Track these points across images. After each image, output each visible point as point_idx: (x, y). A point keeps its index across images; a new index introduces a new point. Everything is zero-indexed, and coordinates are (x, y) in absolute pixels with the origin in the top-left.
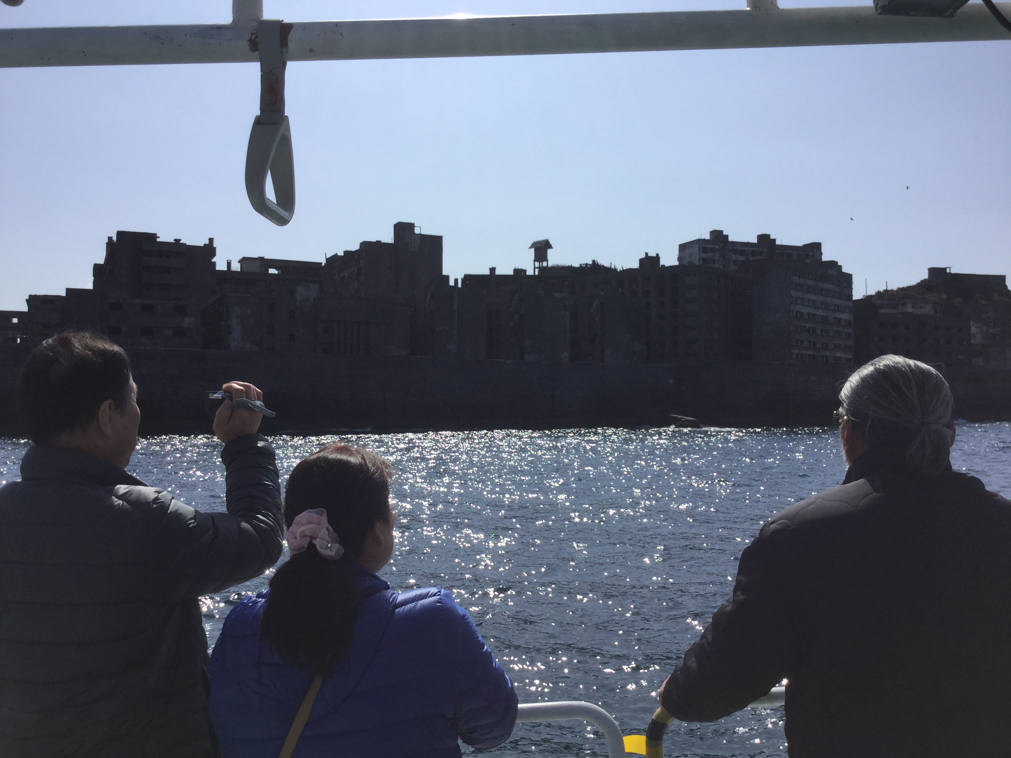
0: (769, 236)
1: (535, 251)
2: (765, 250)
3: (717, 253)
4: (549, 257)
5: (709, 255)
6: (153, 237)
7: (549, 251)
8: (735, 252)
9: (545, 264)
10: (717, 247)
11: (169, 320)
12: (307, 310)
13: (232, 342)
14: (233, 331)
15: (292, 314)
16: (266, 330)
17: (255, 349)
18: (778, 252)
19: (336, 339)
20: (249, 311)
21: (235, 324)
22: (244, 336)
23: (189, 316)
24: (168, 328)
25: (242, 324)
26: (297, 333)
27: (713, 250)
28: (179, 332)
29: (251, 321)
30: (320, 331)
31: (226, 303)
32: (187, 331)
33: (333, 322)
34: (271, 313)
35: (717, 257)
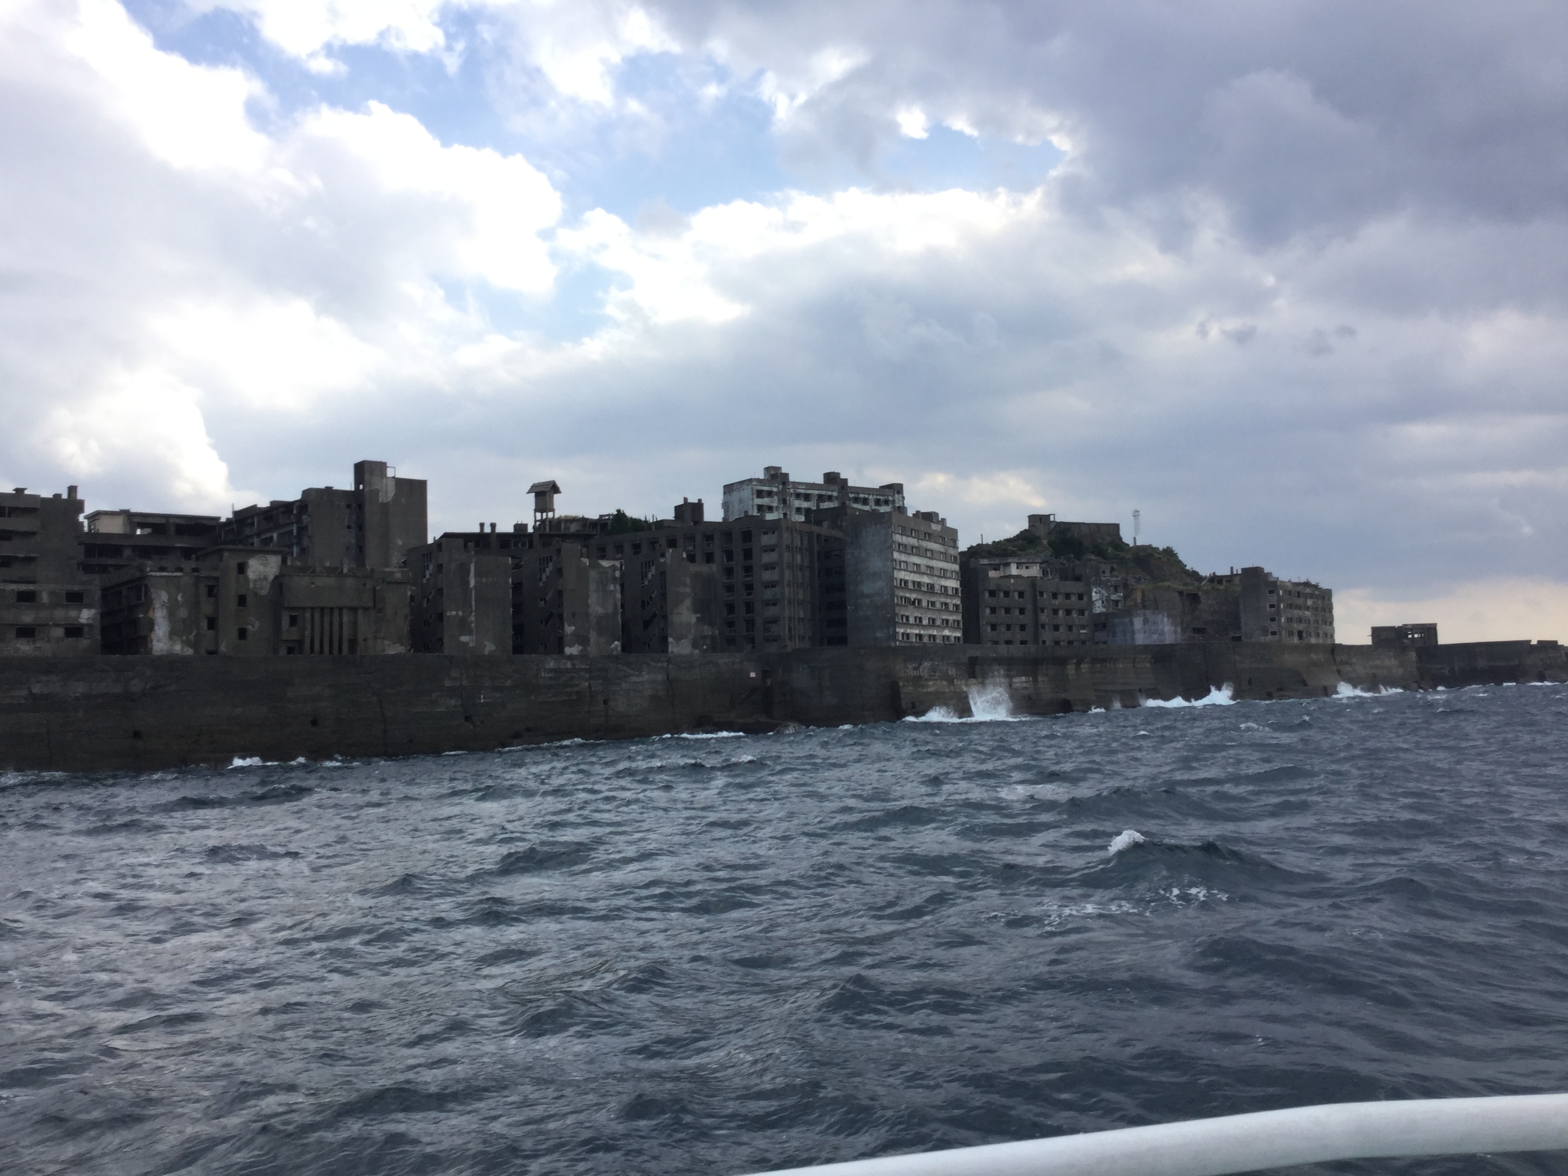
0: (838, 474)
1: (536, 497)
2: (836, 494)
3: (776, 498)
4: (555, 507)
5: (765, 501)
7: (556, 497)
8: (798, 496)
9: (550, 515)
10: (775, 490)
11: (59, 614)
12: (264, 592)
13: (155, 642)
14: (156, 628)
15: (242, 600)
16: (204, 624)
17: (189, 652)
18: (851, 496)
19: (308, 633)
20: (179, 598)
21: (160, 616)
22: (173, 633)
23: (89, 606)
24: (57, 625)
25: (171, 615)
26: (249, 627)
27: (770, 494)
28: (74, 631)
29: (183, 613)
30: (285, 623)
31: (146, 586)
32: (86, 629)
33: (304, 609)
34: (212, 599)
35: (775, 504)
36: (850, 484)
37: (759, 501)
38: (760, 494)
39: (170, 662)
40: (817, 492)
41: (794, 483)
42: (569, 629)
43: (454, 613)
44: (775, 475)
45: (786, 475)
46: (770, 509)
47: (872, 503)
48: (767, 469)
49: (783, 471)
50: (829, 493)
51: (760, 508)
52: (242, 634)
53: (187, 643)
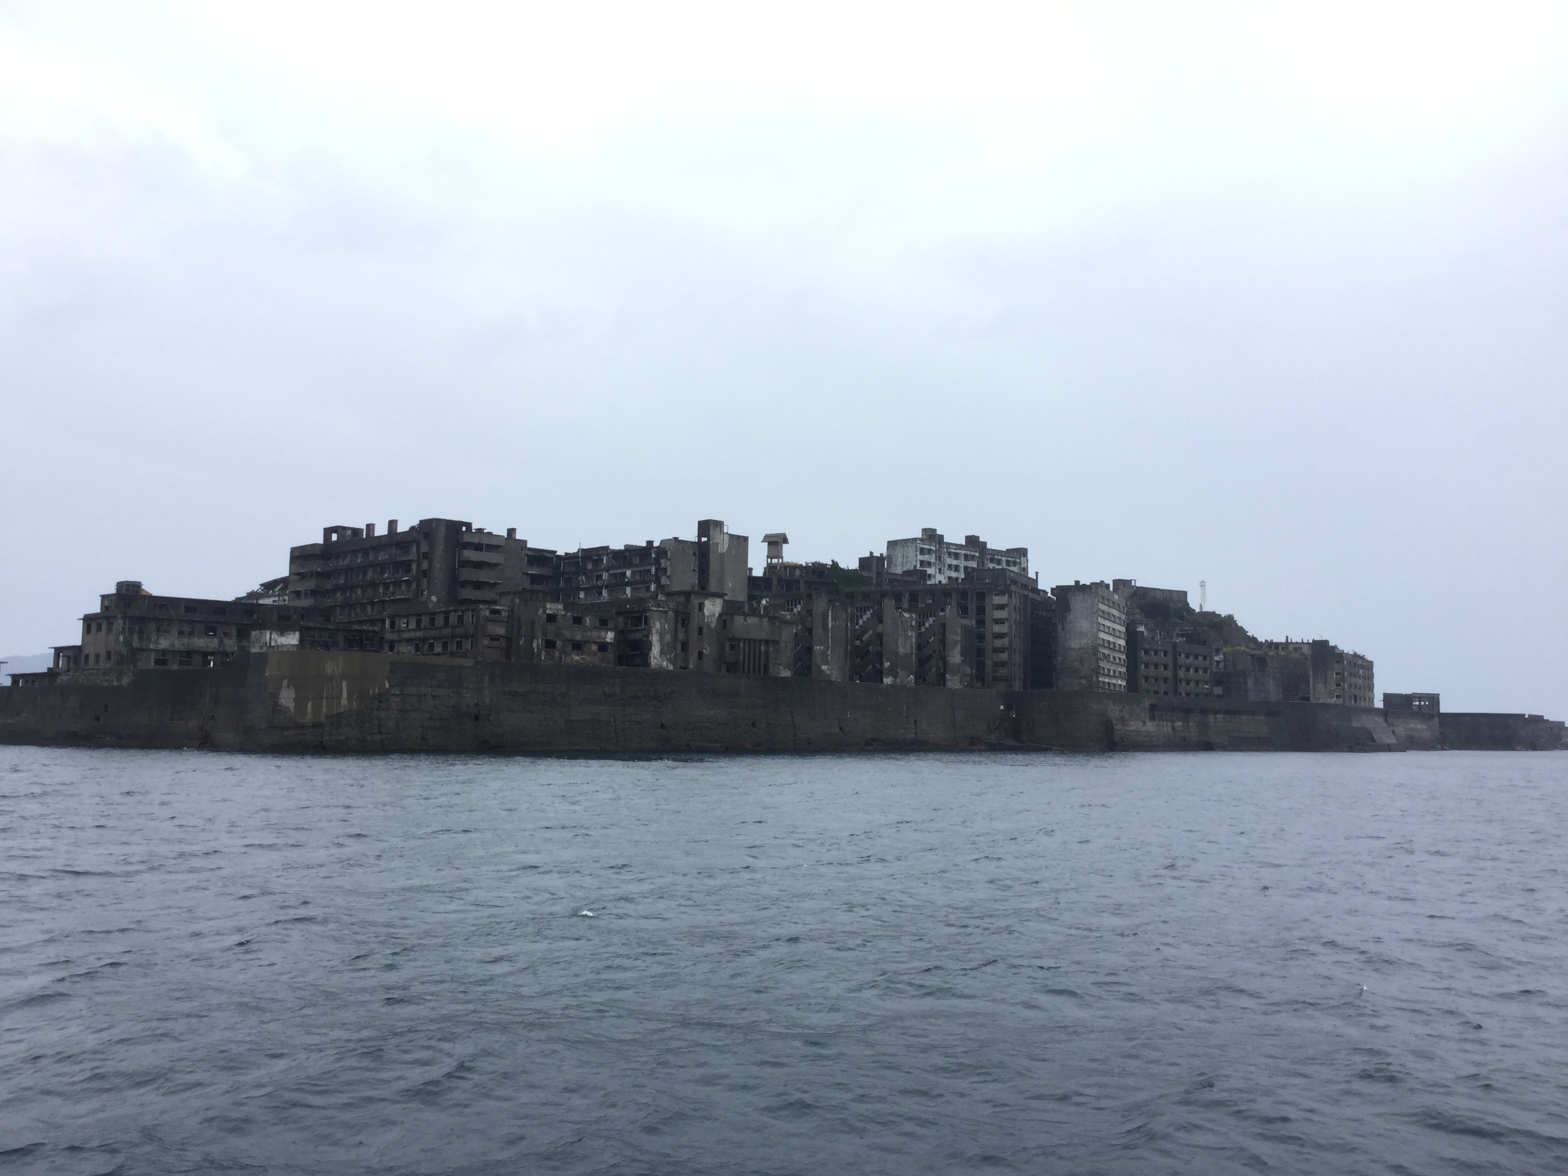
0: (978, 537)
1: (768, 545)
2: (977, 554)
3: (934, 555)
4: (784, 555)
5: (926, 558)
6: (469, 525)
7: (784, 546)
8: (950, 554)
9: (780, 560)
10: (933, 548)
11: (595, 634)
12: (713, 625)
13: (652, 658)
14: (653, 648)
15: (700, 630)
16: (679, 647)
17: (671, 667)
18: (989, 557)
19: (741, 658)
20: (666, 627)
21: (655, 639)
22: (662, 653)
23: (611, 630)
24: (594, 642)
25: (661, 640)
26: (704, 651)
27: (929, 551)
28: (603, 647)
29: (668, 637)
30: (727, 648)
31: (646, 617)
32: (609, 646)
33: (739, 639)
34: (684, 629)
35: (933, 560)
36: (989, 547)
37: (920, 557)
38: (922, 551)
39: (660, 673)
40: (963, 552)
41: (947, 543)
42: (887, 665)
43: (818, 647)
44: (931, 535)
45: (942, 537)
46: (929, 564)
47: (1004, 564)
48: (925, 531)
49: (938, 533)
50: (973, 553)
51: (922, 562)
52: (700, 655)
53: (669, 660)
